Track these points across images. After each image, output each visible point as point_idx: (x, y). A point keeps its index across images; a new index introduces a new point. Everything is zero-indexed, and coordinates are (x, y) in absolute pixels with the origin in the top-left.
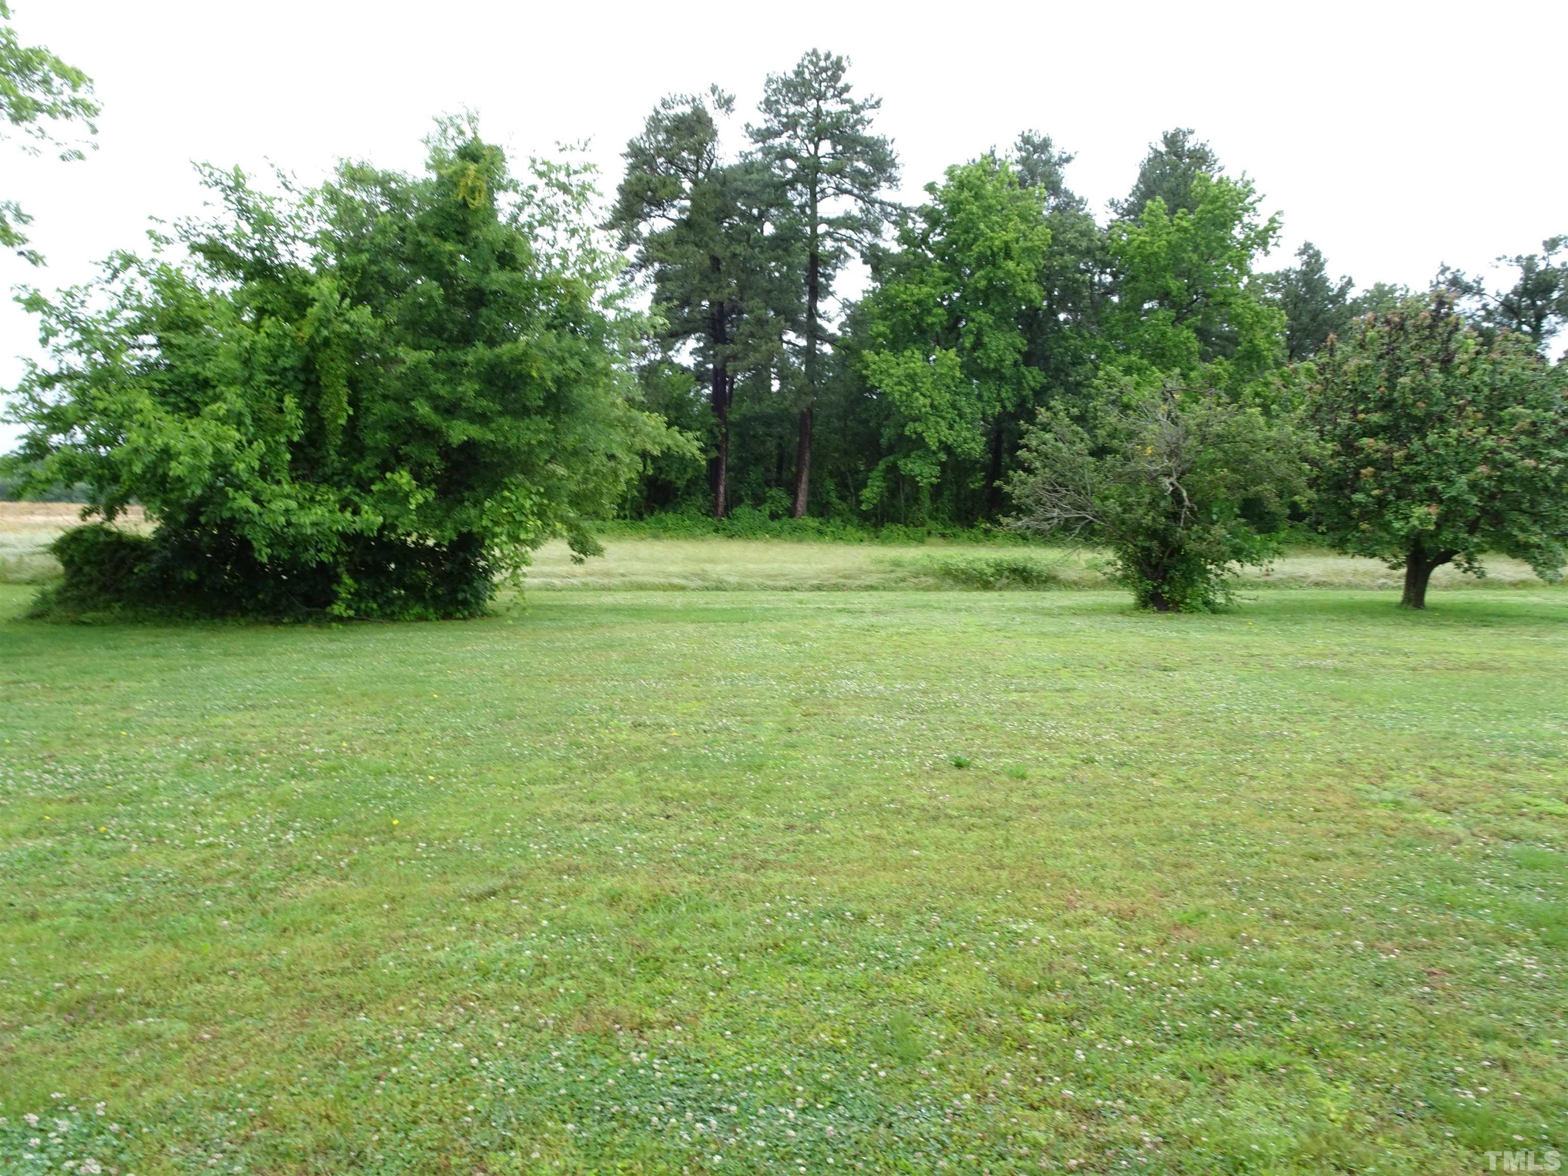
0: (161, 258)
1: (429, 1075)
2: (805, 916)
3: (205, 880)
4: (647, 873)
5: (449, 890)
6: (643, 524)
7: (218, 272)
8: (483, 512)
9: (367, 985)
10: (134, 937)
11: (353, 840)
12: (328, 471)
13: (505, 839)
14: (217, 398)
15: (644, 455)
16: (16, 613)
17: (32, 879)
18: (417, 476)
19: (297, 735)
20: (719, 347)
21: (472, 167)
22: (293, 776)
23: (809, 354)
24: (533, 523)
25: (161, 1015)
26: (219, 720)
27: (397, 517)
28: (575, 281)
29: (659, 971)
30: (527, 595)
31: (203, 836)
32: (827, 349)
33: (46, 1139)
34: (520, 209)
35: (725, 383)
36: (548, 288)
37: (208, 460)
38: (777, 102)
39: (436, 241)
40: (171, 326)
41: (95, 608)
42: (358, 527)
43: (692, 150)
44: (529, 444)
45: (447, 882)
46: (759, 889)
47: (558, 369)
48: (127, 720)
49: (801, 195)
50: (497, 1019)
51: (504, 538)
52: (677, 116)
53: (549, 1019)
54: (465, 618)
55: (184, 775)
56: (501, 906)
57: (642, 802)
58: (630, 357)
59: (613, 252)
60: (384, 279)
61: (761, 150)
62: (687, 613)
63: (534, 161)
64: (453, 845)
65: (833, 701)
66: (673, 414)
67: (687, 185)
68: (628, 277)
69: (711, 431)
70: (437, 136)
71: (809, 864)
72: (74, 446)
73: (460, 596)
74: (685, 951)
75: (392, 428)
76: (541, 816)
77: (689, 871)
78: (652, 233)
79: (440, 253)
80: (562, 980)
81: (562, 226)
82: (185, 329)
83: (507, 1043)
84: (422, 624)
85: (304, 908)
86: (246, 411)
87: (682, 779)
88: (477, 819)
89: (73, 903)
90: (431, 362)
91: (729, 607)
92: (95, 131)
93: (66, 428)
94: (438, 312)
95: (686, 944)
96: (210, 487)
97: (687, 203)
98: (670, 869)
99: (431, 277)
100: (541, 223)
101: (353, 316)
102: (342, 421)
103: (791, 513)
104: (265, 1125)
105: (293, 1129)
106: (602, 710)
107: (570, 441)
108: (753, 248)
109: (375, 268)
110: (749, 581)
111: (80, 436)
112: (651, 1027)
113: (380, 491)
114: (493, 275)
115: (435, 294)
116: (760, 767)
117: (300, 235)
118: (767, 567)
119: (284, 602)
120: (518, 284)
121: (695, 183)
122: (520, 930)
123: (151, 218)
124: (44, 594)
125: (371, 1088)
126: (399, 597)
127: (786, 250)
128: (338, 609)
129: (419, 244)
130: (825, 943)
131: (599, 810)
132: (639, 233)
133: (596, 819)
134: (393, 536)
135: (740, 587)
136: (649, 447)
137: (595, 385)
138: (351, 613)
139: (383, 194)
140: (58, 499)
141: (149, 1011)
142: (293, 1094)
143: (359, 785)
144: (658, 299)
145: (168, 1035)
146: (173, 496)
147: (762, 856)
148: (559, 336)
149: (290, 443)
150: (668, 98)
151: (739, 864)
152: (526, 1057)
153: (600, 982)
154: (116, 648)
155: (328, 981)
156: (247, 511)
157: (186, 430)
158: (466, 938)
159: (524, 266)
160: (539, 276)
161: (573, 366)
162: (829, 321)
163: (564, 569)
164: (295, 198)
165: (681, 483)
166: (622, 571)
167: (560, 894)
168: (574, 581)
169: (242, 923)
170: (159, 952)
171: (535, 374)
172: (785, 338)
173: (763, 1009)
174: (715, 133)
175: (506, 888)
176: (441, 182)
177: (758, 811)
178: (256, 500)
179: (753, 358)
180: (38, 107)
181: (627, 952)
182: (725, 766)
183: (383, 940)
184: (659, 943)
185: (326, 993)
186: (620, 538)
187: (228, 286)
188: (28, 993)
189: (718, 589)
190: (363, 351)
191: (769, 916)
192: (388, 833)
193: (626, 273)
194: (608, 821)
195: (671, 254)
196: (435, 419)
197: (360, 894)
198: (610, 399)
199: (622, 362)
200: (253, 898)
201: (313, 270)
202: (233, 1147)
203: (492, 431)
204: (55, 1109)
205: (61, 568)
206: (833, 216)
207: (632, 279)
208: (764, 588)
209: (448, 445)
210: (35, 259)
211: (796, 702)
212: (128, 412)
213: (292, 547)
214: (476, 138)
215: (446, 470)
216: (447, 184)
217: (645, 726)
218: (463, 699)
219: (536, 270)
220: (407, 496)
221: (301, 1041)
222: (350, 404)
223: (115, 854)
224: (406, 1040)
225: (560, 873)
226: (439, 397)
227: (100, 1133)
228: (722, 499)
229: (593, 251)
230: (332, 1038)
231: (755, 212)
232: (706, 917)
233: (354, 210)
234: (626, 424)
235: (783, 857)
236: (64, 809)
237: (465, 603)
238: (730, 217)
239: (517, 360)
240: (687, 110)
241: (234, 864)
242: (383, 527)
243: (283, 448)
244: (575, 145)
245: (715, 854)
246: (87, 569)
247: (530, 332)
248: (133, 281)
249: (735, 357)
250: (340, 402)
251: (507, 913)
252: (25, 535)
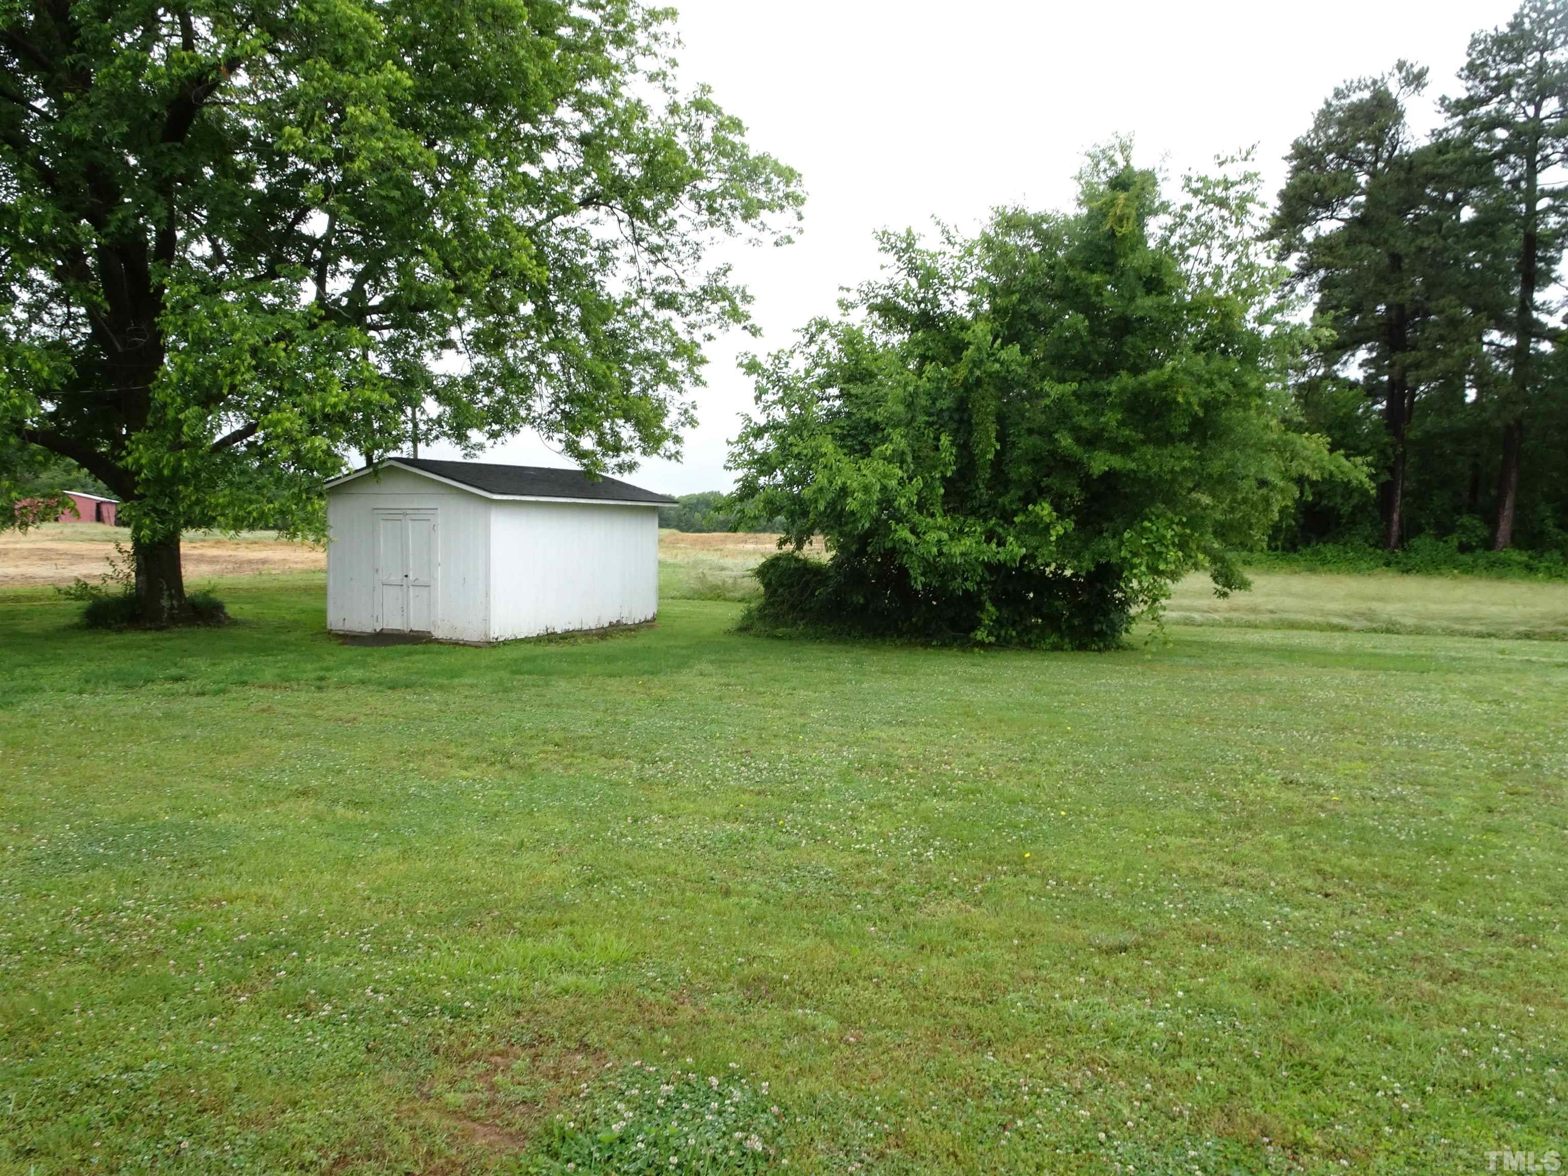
0: (845, 320)
1: (1053, 1139)
2: (1519, 1057)
3: (858, 884)
4: (1302, 958)
5: (1080, 935)
6: (1296, 556)
7: (890, 327)
8: (1122, 543)
9: (995, 1023)
10: (800, 928)
11: (986, 866)
12: (976, 504)
13: (1137, 890)
14: (884, 440)
15: (1301, 480)
16: (729, 626)
17: (729, 859)
18: (1057, 507)
19: (940, 754)
20: (1398, 356)
21: (1122, 196)
22: (935, 795)
23: (1519, 355)
24: (1173, 554)
25: (816, 1008)
26: (875, 733)
27: (1037, 548)
28: (1228, 298)
29: (1317, 1082)
30: (1166, 630)
31: (858, 841)
32: (1546, 347)
33: (722, 1104)
34: (1172, 231)
35: (1404, 396)
36: (1197, 308)
37: (876, 496)
38: (1484, 64)
39: (1084, 274)
40: (850, 379)
41: (785, 625)
42: (1001, 557)
43: (1368, 139)
44: (1172, 471)
45: (1076, 927)
46: (1451, 1007)
47: (1205, 392)
48: (804, 725)
49: (1514, 167)
50: (1126, 1093)
51: (1143, 568)
52: (1352, 104)
53: (1185, 1107)
54: (1100, 650)
55: (845, 782)
56: (1133, 964)
57: (1293, 873)
58: (1287, 375)
59: (1271, 264)
60: (1033, 317)
61: (1460, 123)
62: (1349, 657)
63: (1189, 179)
64: (1083, 888)
65: (1552, 780)
66: (1338, 435)
67: (1363, 179)
68: (1287, 288)
69: (1382, 452)
70: (1089, 170)
71: (1522, 988)
72: (776, 486)
73: (1096, 628)
74: (1351, 1065)
75: (1035, 461)
76: (1177, 871)
77: (1355, 966)
78: (1317, 237)
79: (1086, 286)
80: (1200, 1065)
81: (1216, 243)
82: (862, 381)
83: (1138, 1125)
84: (1058, 654)
85: (940, 928)
86: (908, 450)
87: (1345, 852)
88: (1109, 864)
89: (757, 883)
90: (1074, 393)
91: (1403, 653)
92: (800, 218)
93: (770, 472)
94: (1083, 345)
95: (1352, 1058)
96: (876, 520)
97: (1362, 199)
98: (1330, 958)
99: (1077, 311)
100: (1193, 243)
101: (1003, 355)
102: (990, 456)
103: (1489, 544)
104: (898, 1146)
105: (923, 1158)
106: (1247, 760)
107: (1216, 467)
108: (1445, 238)
109: (1025, 308)
110: (1429, 623)
111: (780, 478)
112: (1307, 1150)
113: (1022, 523)
114: (1139, 301)
115: (1080, 326)
116: (1449, 852)
117: (959, 284)
118: (1455, 609)
119: (933, 626)
120: (1166, 308)
121: (1373, 175)
122: (1153, 997)
123: (841, 288)
124: (750, 611)
125: (997, 1137)
126: (1036, 625)
127: (1492, 235)
128: (981, 635)
129: (1067, 279)
130: (1551, 1101)
131: (1242, 874)
132: (1302, 240)
133: (1240, 884)
134: (1033, 566)
135: (1418, 631)
136: (1307, 471)
137: (1246, 407)
138: (992, 639)
139: (1035, 235)
140: (764, 530)
141: (808, 1002)
142: (924, 1121)
143: (993, 811)
144: (1321, 309)
145: (821, 1030)
146: (847, 529)
147: (1455, 965)
148: (1208, 359)
149: (944, 478)
150: (1342, 86)
151: (1421, 968)
152: (1158, 1148)
153: (1245, 1079)
154: (799, 661)
155: (959, 1008)
156: (906, 542)
157: (859, 469)
158: (1094, 992)
159: (1171, 288)
160: (1188, 298)
161: (1222, 388)
162: (1550, 313)
163: (1204, 603)
164: (956, 251)
165: (1346, 510)
166: (1270, 607)
167: (1197, 964)
168: (1216, 616)
169: (887, 932)
170: (818, 946)
171: (1180, 399)
172: (1486, 339)
173: (1460, 1168)
174: (1401, 115)
175: (1138, 946)
176: (1090, 217)
177: (1447, 907)
178: (913, 531)
179: (1442, 364)
180: (762, 205)
181: (1277, 1049)
182: (1401, 845)
183: (1012, 976)
184: (1317, 1048)
185: (957, 1021)
186: (1270, 570)
187: (898, 339)
188: (719, 962)
189: (1388, 631)
190: (1011, 388)
191: (1466, 1046)
192: (1019, 866)
193: (1286, 284)
194: (1253, 889)
195: (1341, 257)
196: (1078, 451)
197: (991, 924)
198: (1263, 421)
199: (1278, 380)
200: (897, 909)
201: (969, 316)
202: (869, 1160)
203: (1134, 460)
204: (730, 1078)
205: (762, 589)
206: (1557, 187)
207: (1293, 290)
208: (1452, 633)
209: (1088, 476)
210: (755, 331)
211: (1499, 775)
212: (816, 456)
213: (942, 576)
214: (1128, 166)
215: (1085, 500)
216: (1096, 217)
217: (1298, 783)
218: (1096, 734)
219: (1185, 292)
220: (1047, 528)
221: (933, 1067)
222: (998, 440)
223: (789, 846)
224: (1031, 1093)
225: (1197, 939)
226: (1081, 428)
227: (764, 1111)
228: (1395, 528)
229: (1251, 265)
230: (961, 1071)
231: (1450, 196)
232: (1380, 1028)
233: (1007, 254)
234: (1280, 448)
235: (1485, 972)
236: (755, 799)
237: (1101, 635)
238: (1415, 206)
239: (1162, 386)
240: (1366, 95)
241: (882, 873)
242: (1024, 557)
243: (938, 483)
244: (1237, 157)
245: (1388, 951)
246: (780, 590)
247: (1177, 357)
248: (824, 342)
249: (1417, 365)
250: (989, 438)
251: (1138, 972)
252: (739, 560)
